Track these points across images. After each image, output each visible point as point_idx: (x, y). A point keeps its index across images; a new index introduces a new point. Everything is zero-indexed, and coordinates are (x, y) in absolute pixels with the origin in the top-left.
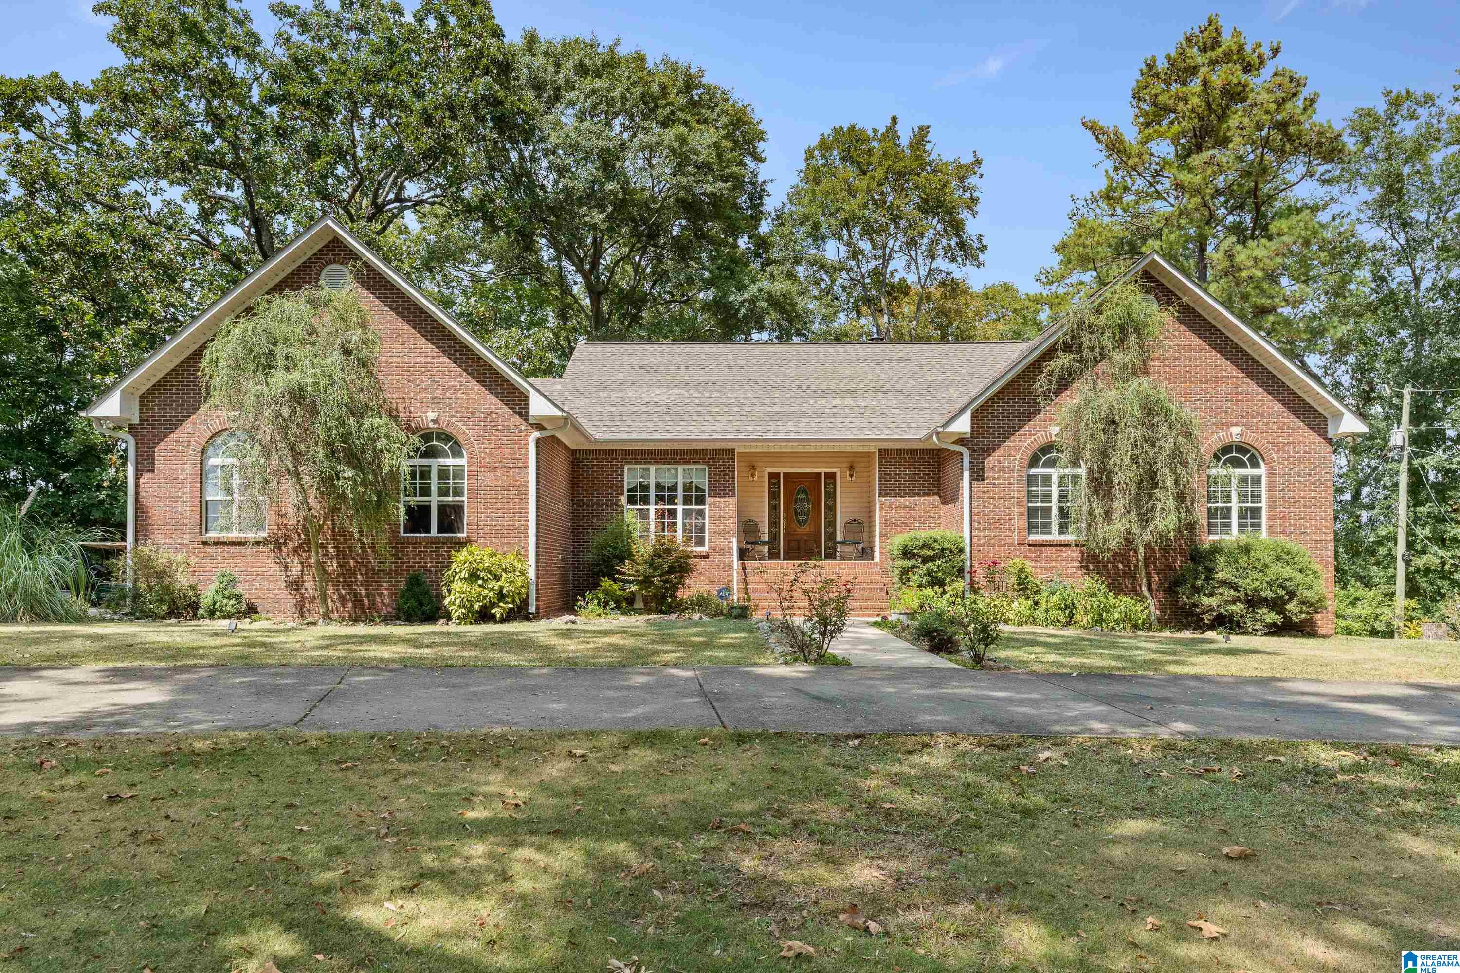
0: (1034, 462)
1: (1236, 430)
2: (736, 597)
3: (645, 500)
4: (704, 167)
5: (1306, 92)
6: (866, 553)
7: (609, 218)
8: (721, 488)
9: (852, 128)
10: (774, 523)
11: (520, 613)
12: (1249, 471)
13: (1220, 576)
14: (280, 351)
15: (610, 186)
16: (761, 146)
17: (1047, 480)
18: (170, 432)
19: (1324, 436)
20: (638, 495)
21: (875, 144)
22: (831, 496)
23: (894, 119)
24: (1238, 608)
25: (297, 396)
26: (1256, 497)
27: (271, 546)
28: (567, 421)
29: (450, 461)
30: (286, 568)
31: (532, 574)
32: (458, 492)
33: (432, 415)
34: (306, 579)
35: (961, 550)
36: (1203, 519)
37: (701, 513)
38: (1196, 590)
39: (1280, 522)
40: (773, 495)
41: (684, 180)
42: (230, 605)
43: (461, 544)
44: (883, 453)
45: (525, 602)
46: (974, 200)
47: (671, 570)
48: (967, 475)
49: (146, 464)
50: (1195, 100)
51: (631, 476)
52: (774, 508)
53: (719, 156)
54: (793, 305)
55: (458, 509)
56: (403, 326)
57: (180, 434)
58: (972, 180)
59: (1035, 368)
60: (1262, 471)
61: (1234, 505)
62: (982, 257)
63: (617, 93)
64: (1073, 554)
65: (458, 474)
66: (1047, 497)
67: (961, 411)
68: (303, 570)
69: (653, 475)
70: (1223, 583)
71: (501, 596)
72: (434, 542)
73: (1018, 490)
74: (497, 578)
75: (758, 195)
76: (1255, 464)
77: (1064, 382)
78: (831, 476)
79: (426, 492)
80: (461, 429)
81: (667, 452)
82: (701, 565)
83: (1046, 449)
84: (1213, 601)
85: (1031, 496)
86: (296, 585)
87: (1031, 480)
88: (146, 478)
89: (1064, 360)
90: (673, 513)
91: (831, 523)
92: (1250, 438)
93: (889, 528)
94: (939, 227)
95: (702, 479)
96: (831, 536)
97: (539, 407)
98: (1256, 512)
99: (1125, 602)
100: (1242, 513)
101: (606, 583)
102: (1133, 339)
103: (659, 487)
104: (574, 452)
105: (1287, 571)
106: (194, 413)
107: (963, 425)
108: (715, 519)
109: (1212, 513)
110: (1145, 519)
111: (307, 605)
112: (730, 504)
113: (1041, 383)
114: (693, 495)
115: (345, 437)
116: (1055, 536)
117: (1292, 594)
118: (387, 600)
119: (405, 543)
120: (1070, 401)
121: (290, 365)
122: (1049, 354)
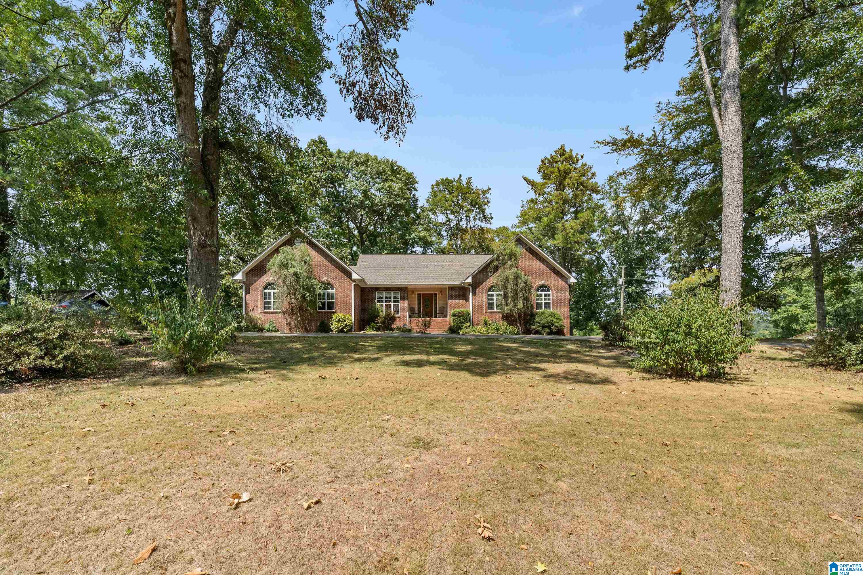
0: (489, 290)
1: (543, 281)
2: (408, 327)
3: (382, 301)
4: (398, 195)
5: (592, 171)
6: (445, 316)
7: (367, 212)
8: (403, 298)
9: (447, 178)
10: (419, 308)
11: (350, 330)
12: (547, 293)
13: (536, 320)
14: (290, 263)
15: (367, 202)
16: (416, 186)
17: (493, 295)
18: (255, 282)
19: (566, 282)
20: (380, 300)
21: (454, 183)
22: (436, 300)
23: (461, 175)
24: (540, 328)
25: (295, 274)
26: (549, 300)
27: (282, 314)
28: (362, 280)
29: (330, 291)
30: (286, 319)
31: (353, 320)
32: (333, 299)
33: (326, 278)
34: (292, 322)
35: (469, 314)
36: (535, 306)
37: (398, 305)
38: (531, 324)
39: (556, 306)
40: (419, 299)
41: (390, 200)
42: (273, 329)
43: (334, 313)
44: (449, 287)
45: (352, 328)
46: (488, 202)
47: (390, 319)
48: (471, 294)
49: (247, 292)
50: (556, 174)
51: (378, 295)
52: (419, 304)
53: (402, 192)
54: (427, 240)
55: (333, 303)
56: (317, 254)
57: (258, 283)
58: (487, 195)
59: (488, 265)
60: (550, 293)
61: (543, 302)
62: (491, 221)
63: (368, 172)
64: (500, 315)
65: (333, 294)
66: (493, 300)
67: (469, 277)
68: (291, 320)
69: (384, 294)
70: (537, 322)
71: (346, 325)
72: (327, 312)
73: (485, 298)
74: (345, 321)
75: (416, 200)
76: (549, 291)
77: (496, 269)
78: (435, 295)
79: (324, 299)
80: (334, 282)
81: (388, 288)
82: (398, 319)
83: (492, 287)
84: (534, 327)
85: (489, 300)
86: (289, 324)
87: (489, 295)
88: (248, 295)
89: (495, 263)
90: (390, 305)
91: (436, 308)
92: (547, 283)
93: (451, 309)
94: (477, 210)
95: (398, 296)
96: (436, 312)
97: (355, 276)
98: (549, 304)
99: (510, 328)
100: (545, 304)
101: (372, 324)
102: (513, 258)
103: (386, 298)
104: (361, 288)
105: (552, 319)
106: (261, 278)
107: (470, 280)
108: (402, 307)
109: (537, 304)
110: (515, 305)
112: (406, 302)
113: (489, 269)
114: (396, 300)
115: (307, 285)
116: (495, 310)
117: (553, 325)
118: (314, 327)
119: (319, 313)
120: (497, 274)
121: (293, 266)
122: (492, 261)
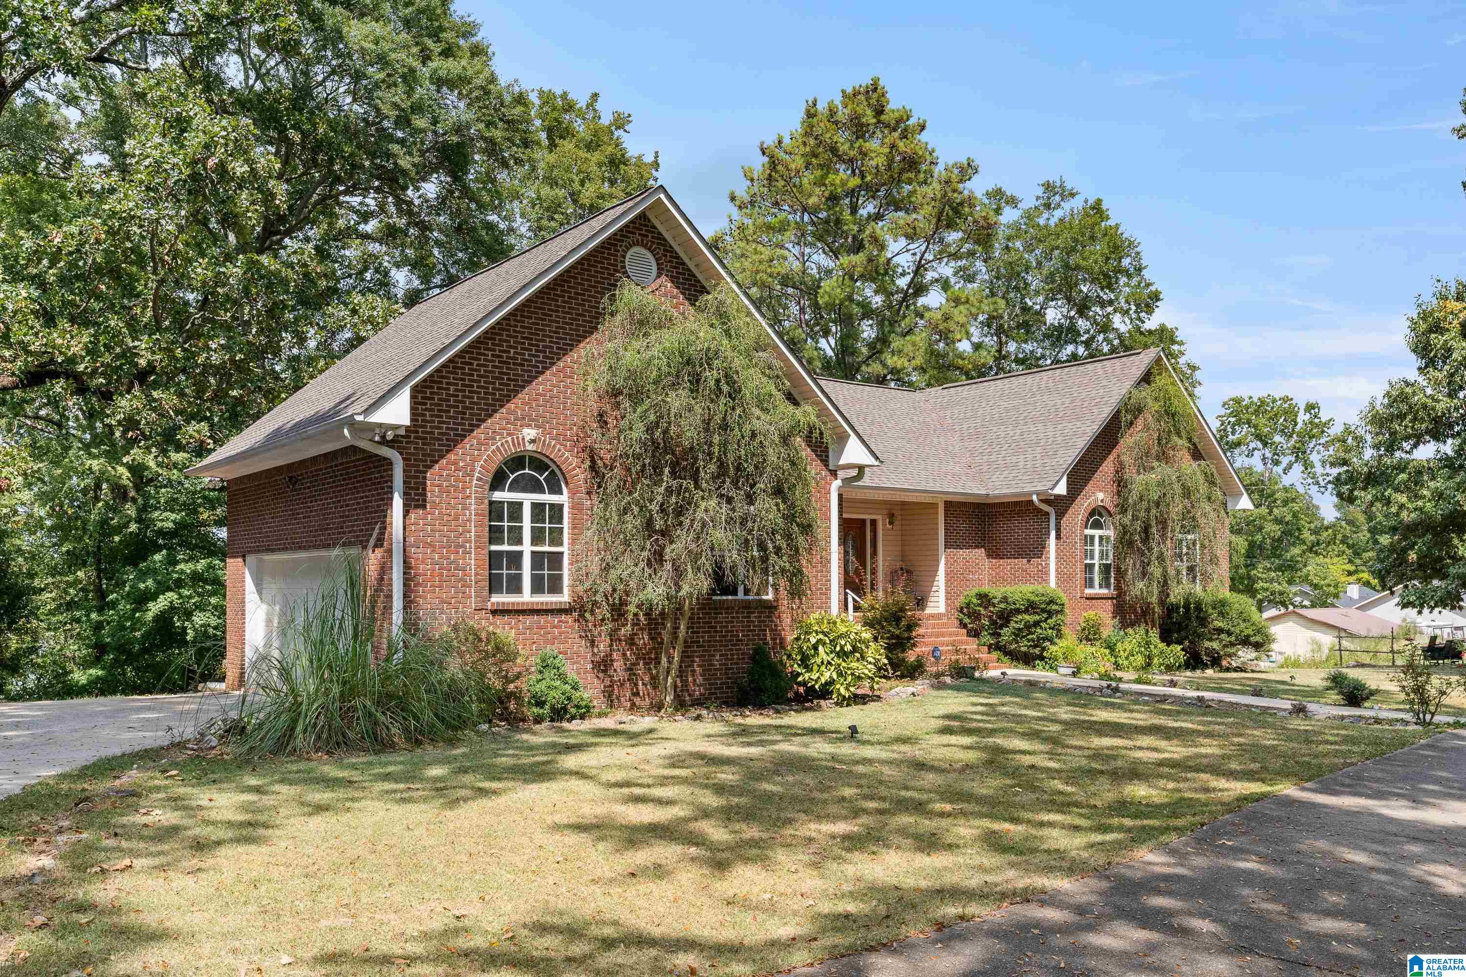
18: (448, 451)
27: (576, 614)
30: (593, 642)
34: (615, 656)
44: (948, 505)
48: (1053, 534)
49: (414, 496)
57: (461, 453)
64: (1109, 606)
66: (1092, 554)
68: (611, 645)
73: (1080, 548)
78: (874, 523)
83: (1093, 512)
85: (1085, 554)
88: (413, 516)
106: (478, 426)
107: (1062, 487)
111: (616, 692)
118: (700, 680)
